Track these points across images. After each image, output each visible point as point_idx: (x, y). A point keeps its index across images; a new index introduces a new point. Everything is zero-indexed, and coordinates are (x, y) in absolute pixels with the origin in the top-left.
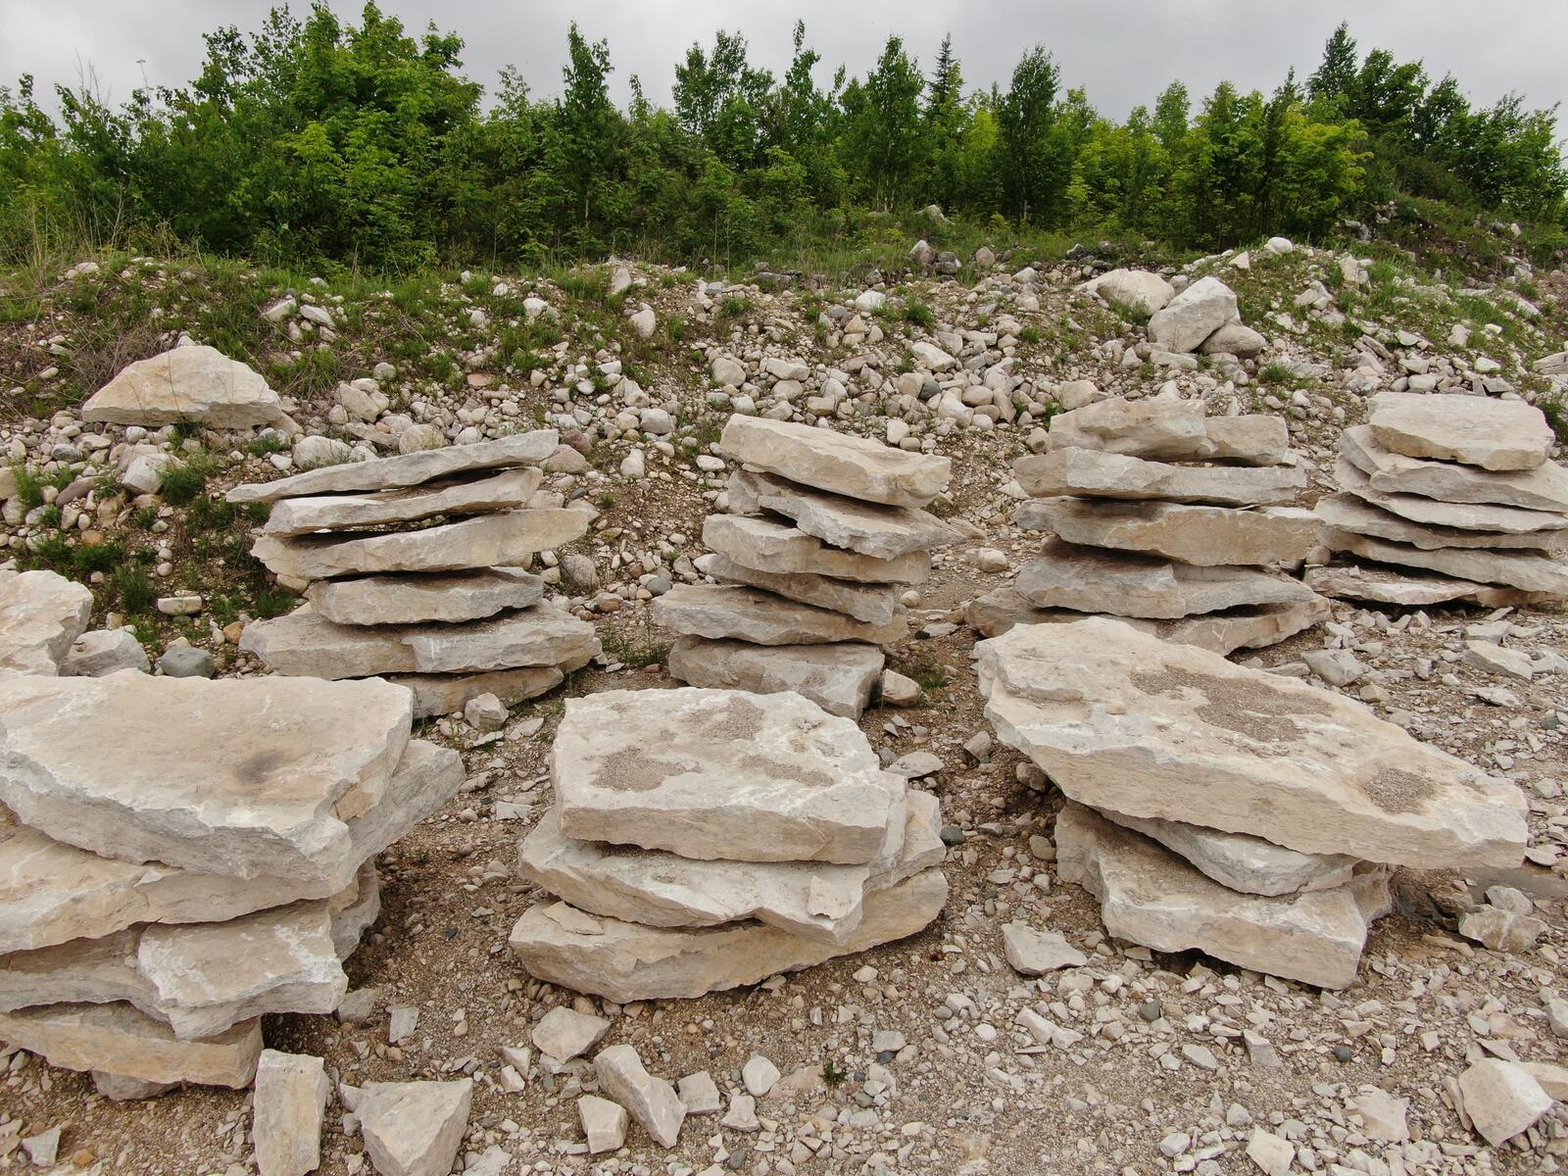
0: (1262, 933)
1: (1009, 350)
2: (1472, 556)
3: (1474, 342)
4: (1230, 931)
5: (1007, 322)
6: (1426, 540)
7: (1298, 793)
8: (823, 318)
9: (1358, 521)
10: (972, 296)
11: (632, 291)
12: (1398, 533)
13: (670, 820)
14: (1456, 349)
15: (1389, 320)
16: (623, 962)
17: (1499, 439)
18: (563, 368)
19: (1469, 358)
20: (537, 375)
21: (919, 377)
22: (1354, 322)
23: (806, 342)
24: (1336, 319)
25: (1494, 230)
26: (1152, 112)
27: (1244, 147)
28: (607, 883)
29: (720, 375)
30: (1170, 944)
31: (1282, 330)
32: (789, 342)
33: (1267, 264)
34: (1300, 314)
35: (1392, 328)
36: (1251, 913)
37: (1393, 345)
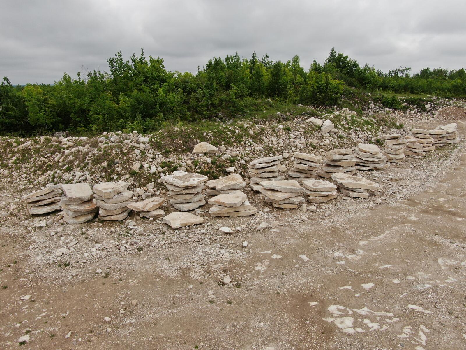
0: (362, 195)
1: (303, 134)
2: (372, 164)
3: (367, 129)
4: (359, 195)
5: (301, 130)
6: (366, 162)
7: (363, 184)
8: (276, 131)
9: (359, 160)
10: (295, 125)
11: (247, 127)
12: (363, 162)
14: (365, 131)
15: (355, 126)
17: (373, 150)
18: (245, 141)
19: (367, 132)
20: (242, 143)
21: (293, 140)
22: (350, 126)
23: (275, 135)
24: (347, 126)
25: (366, 95)
27: (322, 84)
29: (265, 141)
30: (355, 196)
31: (340, 128)
32: (272, 135)
33: (336, 117)
34: (342, 125)
35: (355, 127)
36: (361, 194)
37: (356, 130)
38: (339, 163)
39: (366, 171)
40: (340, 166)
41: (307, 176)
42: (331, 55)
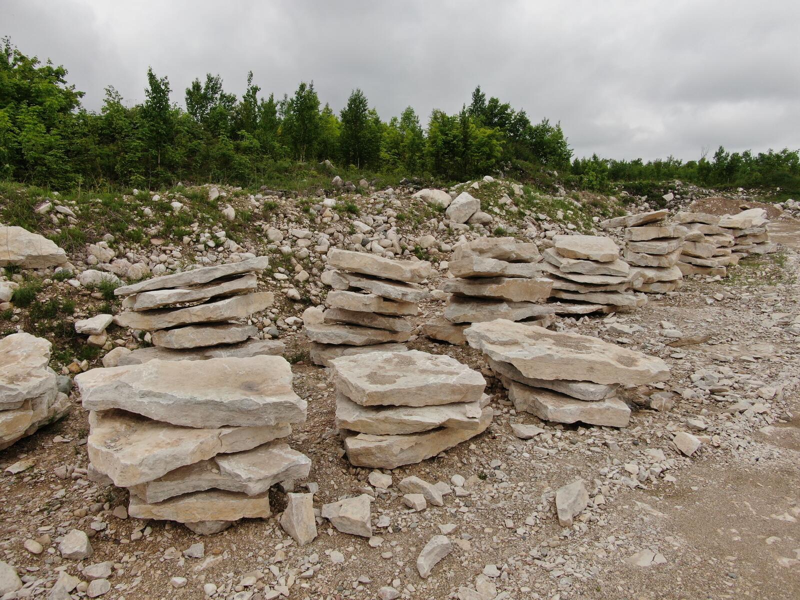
0: (600, 411)
1: (393, 224)
2: (599, 295)
3: (565, 217)
4: (589, 413)
5: (390, 211)
6: (582, 290)
7: (602, 363)
8: (312, 211)
9: (558, 284)
10: (372, 201)
11: (220, 198)
12: (573, 287)
13: (408, 392)
14: (560, 221)
15: (534, 209)
16: (396, 450)
17: (602, 250)
18: (198, 235)
19: (565, 224)
20: (186, 239)
21: (361, 236)
22: (522, 210)
23: (306, 221)
24: (514, 209)
25: (549, 174)
26: (400, 120)
27: (455, 137)
28: (386, 420)
29: (271, 237)
30: (571, 420)
31: (496, 214)
32: (299, 222)
33: (485, 187)
34: (501, 207)
35: (535, 212)
36: (594, 405)
37: (538, 219)
38: (494, 286)
39: (583, 315)
40: (499, 300)
41: (380, 338)
42: (476, 101)
